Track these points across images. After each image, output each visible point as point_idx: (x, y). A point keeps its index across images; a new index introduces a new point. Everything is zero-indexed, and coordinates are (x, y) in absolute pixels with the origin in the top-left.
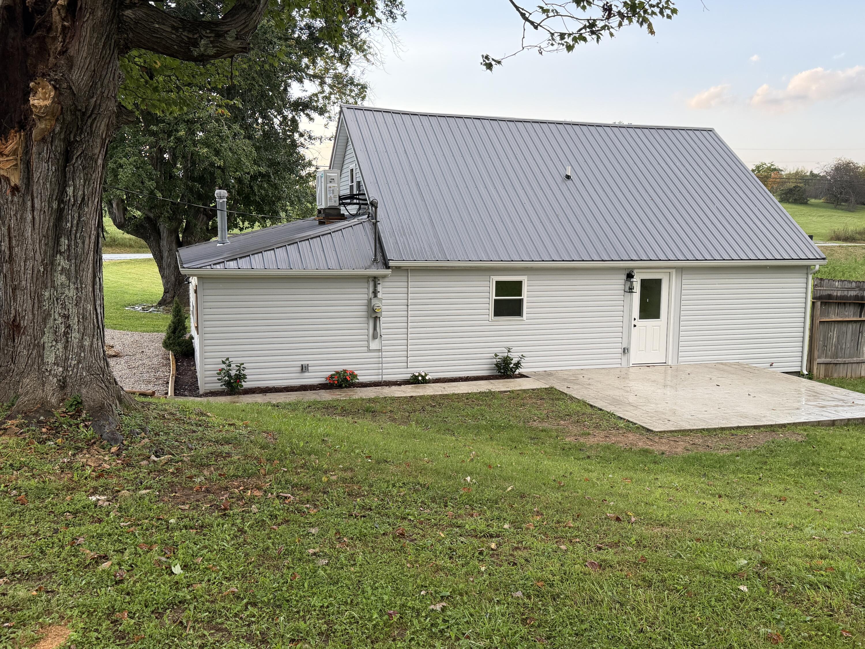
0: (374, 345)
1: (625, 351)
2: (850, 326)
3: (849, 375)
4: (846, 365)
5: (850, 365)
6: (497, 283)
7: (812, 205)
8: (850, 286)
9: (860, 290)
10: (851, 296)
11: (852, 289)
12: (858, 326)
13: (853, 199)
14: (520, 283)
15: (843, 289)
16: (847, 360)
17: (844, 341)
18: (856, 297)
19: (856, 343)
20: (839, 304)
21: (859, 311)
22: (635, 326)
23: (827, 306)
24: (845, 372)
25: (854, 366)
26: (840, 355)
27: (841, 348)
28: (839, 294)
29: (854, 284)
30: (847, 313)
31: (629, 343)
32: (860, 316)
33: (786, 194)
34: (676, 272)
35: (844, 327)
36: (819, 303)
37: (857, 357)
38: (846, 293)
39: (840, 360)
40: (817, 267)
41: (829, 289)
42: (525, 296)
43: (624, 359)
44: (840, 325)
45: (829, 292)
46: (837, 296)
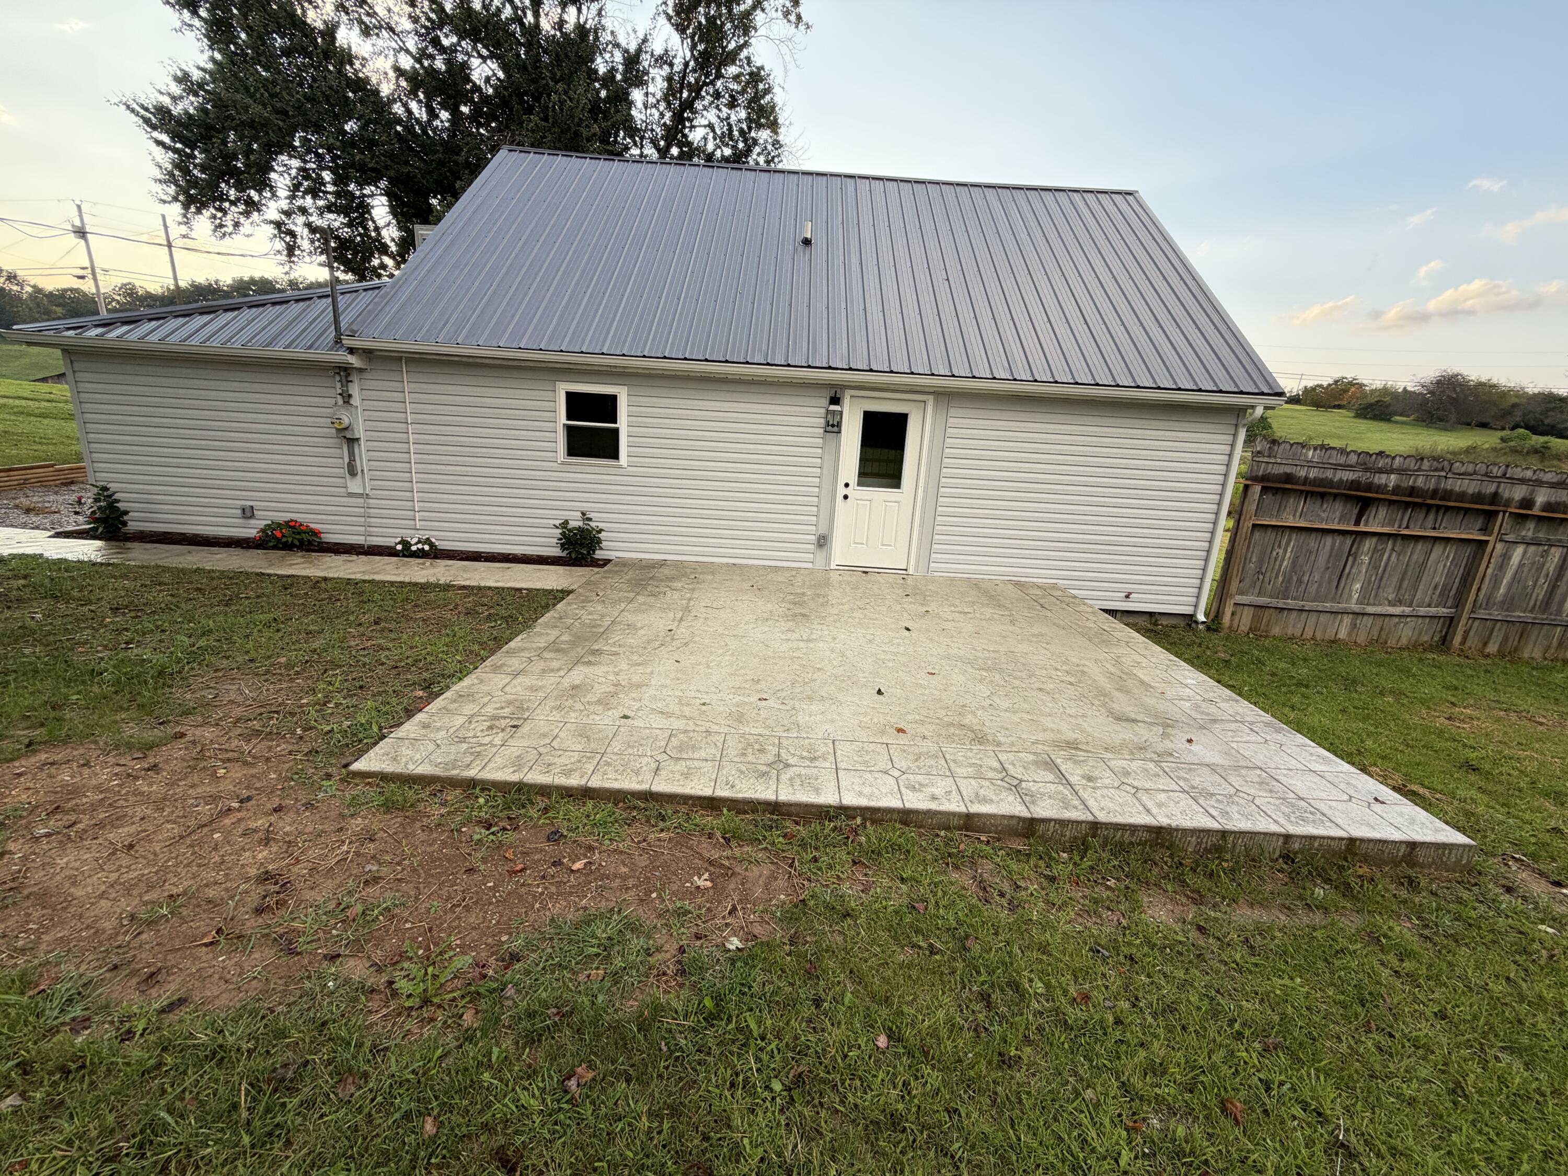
0: (354, 486)
1: (823, 542)
2: (1329, 540)
3: (1308, 633)
4: (1304, 615)
5: (1315, 615)
6: (570, 396)
7: (1397, 422)
8: (1342, 461)
9: (1367, 470)
10: (1341, 480)
11: (1346, 467)
12: (1349, 542)
13: (1453, 417)
14: (613, 399)
15: (1323, 466)
16: (1308, 605)
17: (1307, 568)
18: (1355, 485)
19: (1337, 574)
20: (1308, 494)
21: (1356, 511)
22: (846, 497)
23: (1279, 497)
24: (1300, 627)
25: (1323, 618)
26: (1293, 592)
27: (1300, 581)
28: (1311, 475)
29: (1353, 459)
30: (1324, 515)
31: (831, 528)
32: (1357, 523)
33: (1365, 408)
34: (936, 402)
35: (1312, 542)
36: (1257, 488)
37: (1333, 600)
38: (1329, 474)
39: (1291, 603)
40: (1259, 411)
41: (1290, 462)
42: (623, 423)
43: (821, 555)
44: (1303, 537)
45: (1288, 470)
46: (1306, 478)
